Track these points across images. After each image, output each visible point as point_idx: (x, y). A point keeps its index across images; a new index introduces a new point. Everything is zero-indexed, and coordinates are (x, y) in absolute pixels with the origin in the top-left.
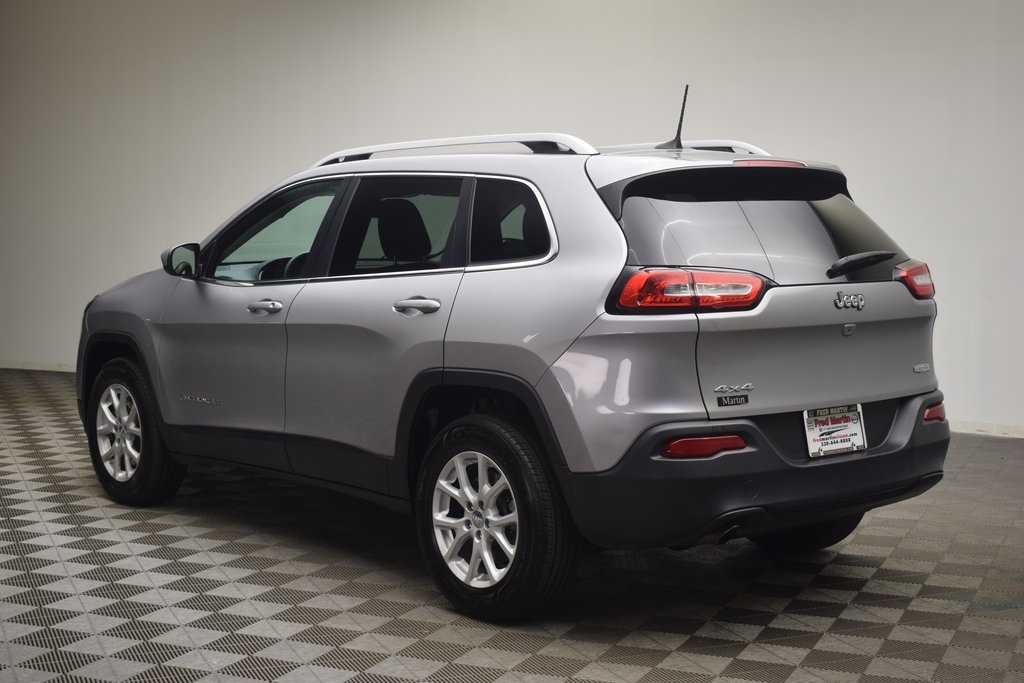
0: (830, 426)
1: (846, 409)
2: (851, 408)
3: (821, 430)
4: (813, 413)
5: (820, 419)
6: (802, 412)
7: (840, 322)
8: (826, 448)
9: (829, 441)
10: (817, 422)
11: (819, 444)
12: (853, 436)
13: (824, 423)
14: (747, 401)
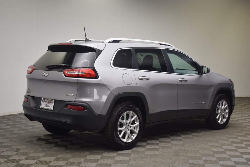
0: (47, 103)
1: (51, 100)
2: (52, 100)
3: (45, 103)
4: (44, 99)
5: (46, 100)
6: (42, 98)
7: (43, 79)
8: (45, 107)
9: (46, 106)
10: (45, 101)
11: (44, 106)
12: (51, 107)
13: (46, 102)
14: (30, 92)
